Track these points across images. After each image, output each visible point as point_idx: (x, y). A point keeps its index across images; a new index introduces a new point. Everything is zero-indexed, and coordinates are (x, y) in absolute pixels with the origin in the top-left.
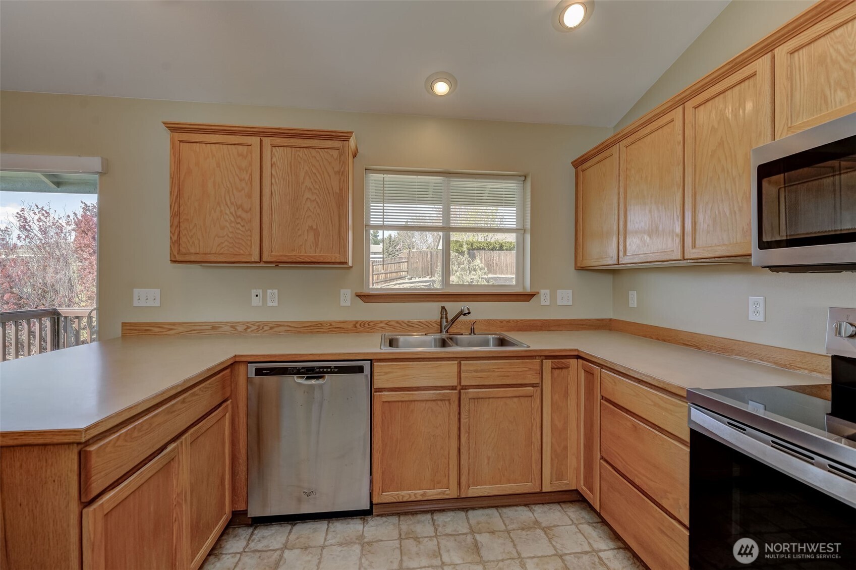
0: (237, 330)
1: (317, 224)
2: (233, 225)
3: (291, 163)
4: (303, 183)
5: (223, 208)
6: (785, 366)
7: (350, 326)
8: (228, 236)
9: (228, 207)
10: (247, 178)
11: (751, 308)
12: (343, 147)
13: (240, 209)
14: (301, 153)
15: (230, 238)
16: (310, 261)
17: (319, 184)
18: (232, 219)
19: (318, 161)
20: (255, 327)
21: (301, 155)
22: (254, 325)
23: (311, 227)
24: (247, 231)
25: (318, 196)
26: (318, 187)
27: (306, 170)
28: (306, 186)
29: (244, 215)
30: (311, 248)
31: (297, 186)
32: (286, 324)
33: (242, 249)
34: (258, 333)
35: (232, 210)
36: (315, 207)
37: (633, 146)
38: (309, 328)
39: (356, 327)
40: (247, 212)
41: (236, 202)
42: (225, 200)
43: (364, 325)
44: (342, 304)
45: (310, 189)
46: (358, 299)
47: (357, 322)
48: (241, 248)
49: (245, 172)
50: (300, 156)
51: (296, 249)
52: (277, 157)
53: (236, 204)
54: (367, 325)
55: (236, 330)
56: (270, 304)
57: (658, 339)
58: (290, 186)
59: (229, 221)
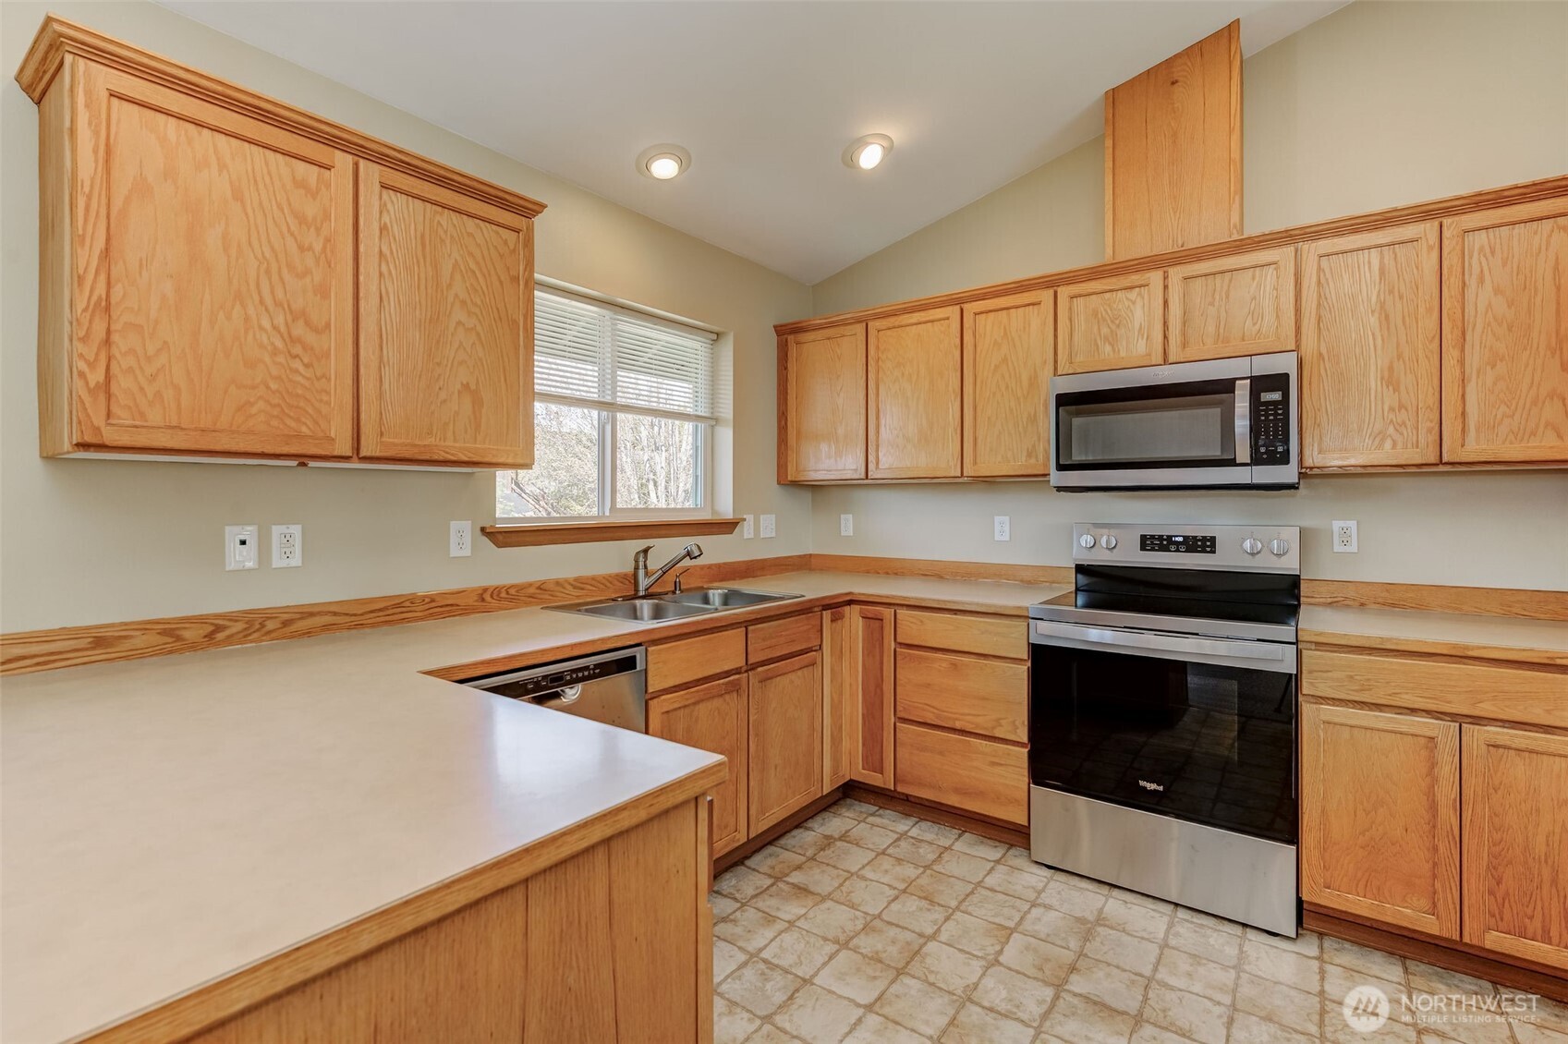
0: (184, 640)
1: (477, 380)
2: (281, 359)
3: (423, 236)
4: (450, 286)
5: (251, 311)
6: (1029, 582)
7: (471, 601)
8: (268, 387)
9: (267, 310)
10: (318, 247)
11: (997, 528)
12: (527, 229)
13: (301, 322)
14: (446, 218)
15: (273, 392)
16: (466, 459)
17: (482, 297)
18: (279, 344)
19: (478, 245)
20: (240, 626)
21: (444, 223)
22: (236, 621)
23: (466, 386)
24: (318, 379)
25: (479, 320)
26: (479, 303)
27: (456, 260)
28: (456, 295)
29: (310, 338)
30: (466, 432)
31: (437, 291)
32: (327, 609)
33: (305, 424)
34: (251, 642)
35: (280, 320)
36: (474, 343)
37: (889, 332)
38: (381, 614)
39: (483, 600)
40: (317, 331)
41: (288, 301)
42: (259, 293)
43: (498, 595)
44: (454, 552)
45: (463, 303)
46: (485, 540)
47: (485, 590)
48: (303, 420)
49: (312, 229)
50: (441, 225)
51: (434, 432)
52: (392, 213)
53: (289, 306)
54: (504, 595)
55: (179, 638)
56: (277, 562)
57: (887, 573)
58: (423, 287)
59: (269, 348)
